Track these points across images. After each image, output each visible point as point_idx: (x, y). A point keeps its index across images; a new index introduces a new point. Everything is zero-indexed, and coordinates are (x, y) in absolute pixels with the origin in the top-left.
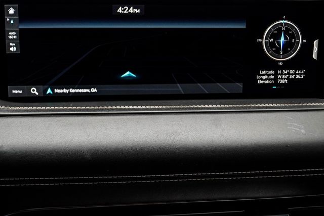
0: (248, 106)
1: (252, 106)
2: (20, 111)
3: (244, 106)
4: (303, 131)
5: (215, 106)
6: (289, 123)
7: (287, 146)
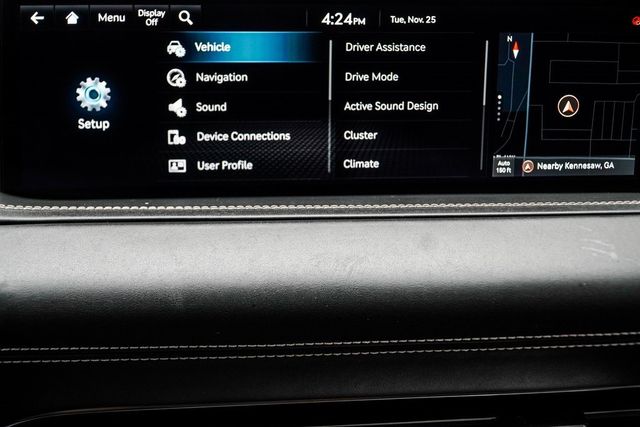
0: (502, 205)
1: (510, 205)
2: (43, 213)
3: (494, 205)
4: (614, 255)
5: (436, 206)
6: (586, 240)
7: (581, 285)
